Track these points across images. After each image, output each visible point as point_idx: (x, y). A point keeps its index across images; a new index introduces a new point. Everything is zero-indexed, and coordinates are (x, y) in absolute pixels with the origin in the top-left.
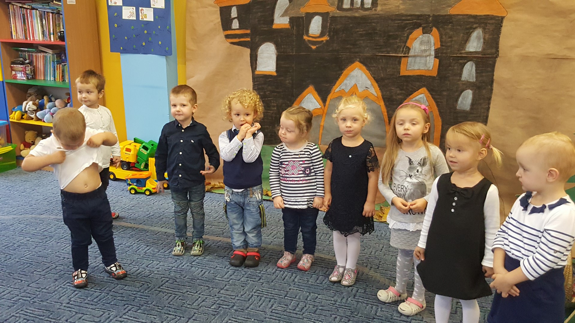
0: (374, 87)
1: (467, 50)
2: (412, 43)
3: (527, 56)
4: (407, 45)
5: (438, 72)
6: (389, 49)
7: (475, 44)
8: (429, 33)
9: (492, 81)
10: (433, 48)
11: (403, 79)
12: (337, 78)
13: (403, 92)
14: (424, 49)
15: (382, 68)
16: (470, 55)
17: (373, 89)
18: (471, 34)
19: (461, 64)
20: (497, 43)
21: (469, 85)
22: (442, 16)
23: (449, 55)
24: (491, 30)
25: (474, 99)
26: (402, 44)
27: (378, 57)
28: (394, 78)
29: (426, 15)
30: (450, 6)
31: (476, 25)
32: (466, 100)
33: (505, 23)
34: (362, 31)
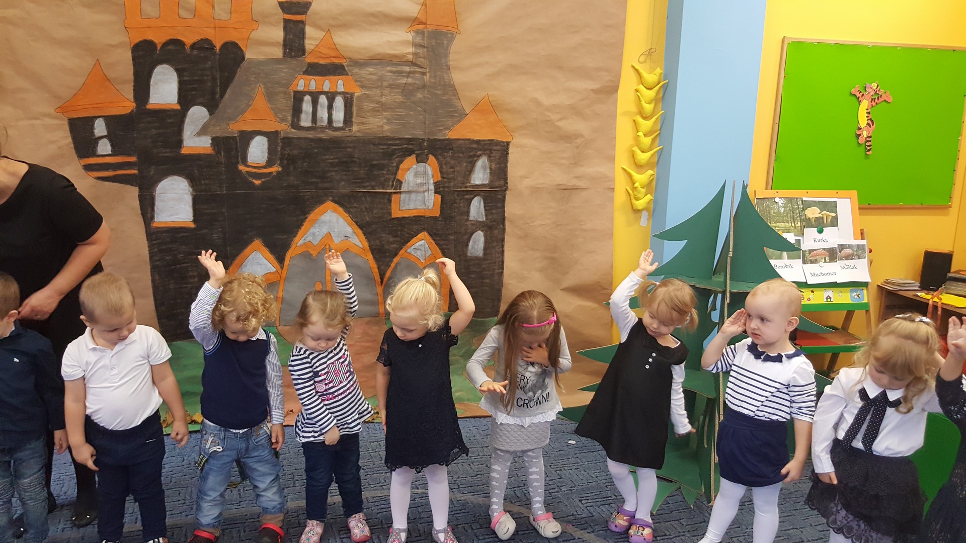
0: (357, 236)
1: (473, 182)
2: (403, 175)
3: (538, 188)
4: (398, 177)
5: (441, 212)
6: (373, 183)
7: (481, 175)
8: (425, 163)
9: (504, 219)
10: (431, 181)
11: (395, 222)
12: (299, 226)
13: (397, 239)
14: (420, 182)
15: (366, 208)
16: (478, 188)
17: (357, 237)
18: (475, 163)
19: (467, 200)
20: (505, 173)
21: (479, 225)
22: (439, 140)
23: (452, 189)
24: (497, 157)
25: (486, 242)
26: (391, 176)
27: (360, 194)
28: (384, 221)
29: (419, 139)
30: (448, 128)
31: (479, 153)
32: (477, 244)
33: (511, 150)
34: (334, 159)
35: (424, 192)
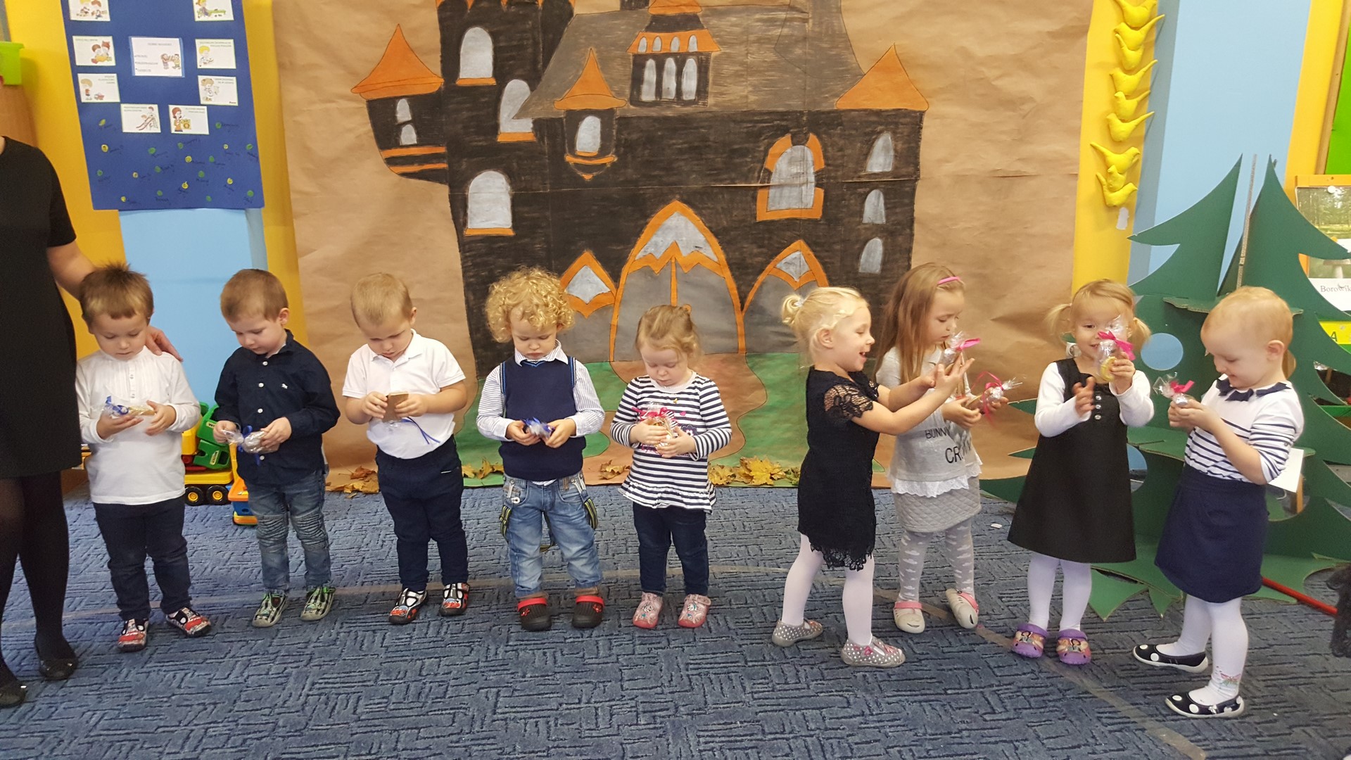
0: (711, 246)
1: (868, 170)
2: (773, 163)
3: (964, 176)
4: (767, 166)
5: (823, 213)
6: (733, 175)
7: (881, 160)
8: (803, 145)
9: (912, 221)
10: (812, 170)
11: (761, 227)
12: (638, 234)
13: (764, 250)
14: (795, 171)
15: (722, 208)
16: (876, 178)
17: (710, 248)
18: (873, 143)
19: (860, 195)
20: (916, 156)
21: (876, 230)
22: (823, 113)
23: (840, 180)
24: (905, 134)
25: (885, 253)
26: (756, 164)
27: (715, 191)
28: (746, 226)
29: (796, 112)
30: (836, 96)
31: (879, 128)
32: (873, 256)
33: (926, 122)
34: (682, 144)
35: (801, 185)
